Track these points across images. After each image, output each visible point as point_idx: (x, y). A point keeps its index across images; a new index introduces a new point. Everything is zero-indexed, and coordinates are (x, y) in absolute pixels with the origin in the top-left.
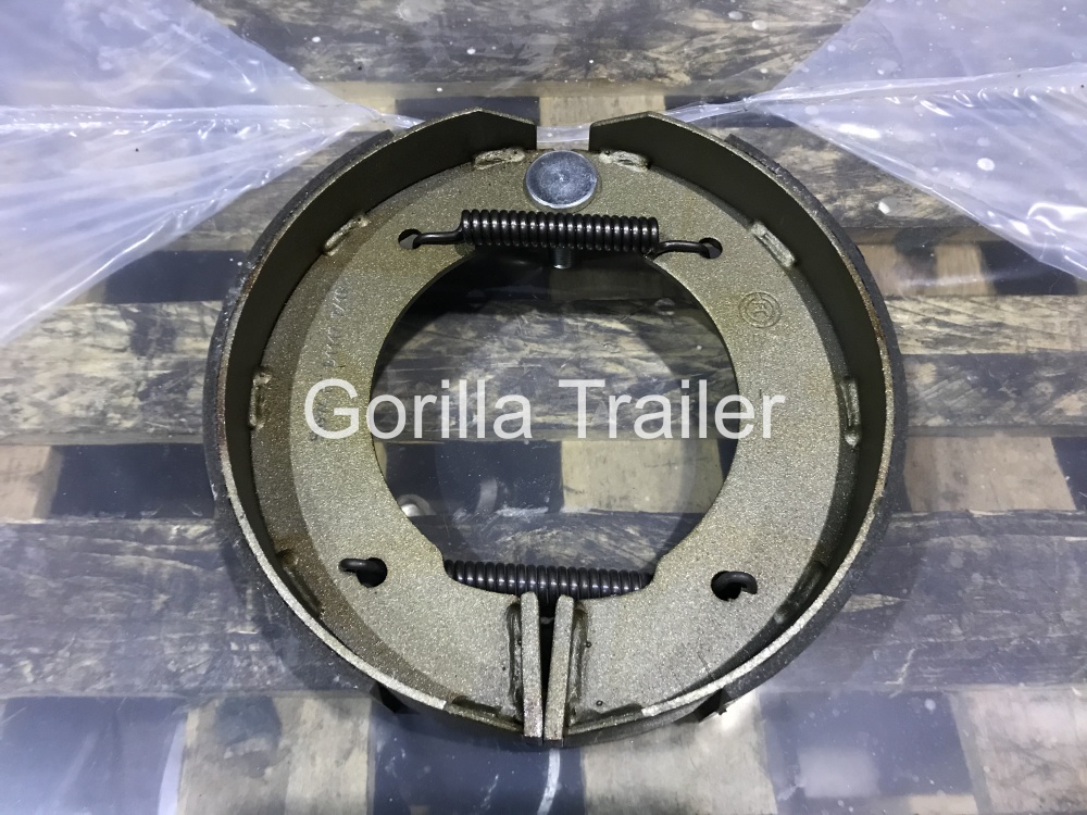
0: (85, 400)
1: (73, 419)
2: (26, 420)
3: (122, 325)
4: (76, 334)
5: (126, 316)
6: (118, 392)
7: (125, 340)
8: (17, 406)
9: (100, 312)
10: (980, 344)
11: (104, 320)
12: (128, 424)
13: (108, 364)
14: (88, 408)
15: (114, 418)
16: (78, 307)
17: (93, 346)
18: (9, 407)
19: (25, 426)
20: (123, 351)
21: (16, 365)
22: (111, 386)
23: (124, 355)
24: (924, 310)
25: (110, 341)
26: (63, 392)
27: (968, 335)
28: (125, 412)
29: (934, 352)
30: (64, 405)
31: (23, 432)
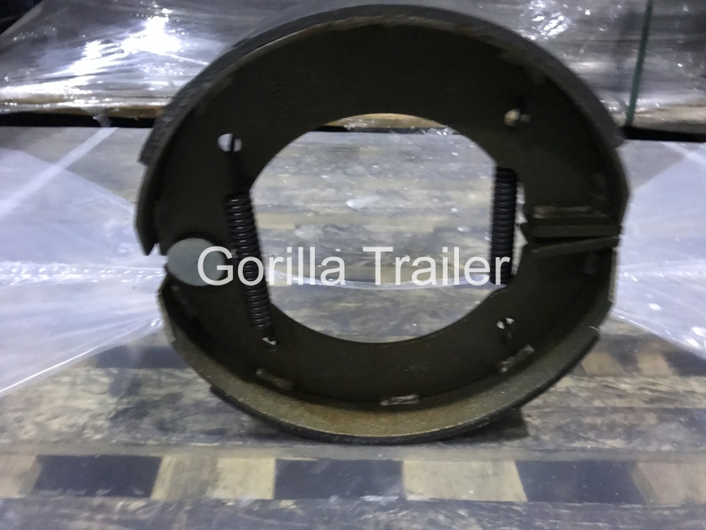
0: (71, 421)
1: (58, 433)
2: (25, 433)
3: (106, 380)
4: (73, 384)
5: (109, 375)
6: (95, 417)
7: (105, 388)
8: (22, 424)
9: (92, 372)
10: (681, 403)
11: (94, 377)
12: (98, 437)
13: (91, 401)
14: (71, 426)
15: (88, 433)
16: (78, 369)
17: (83, 391)
18: (16, 425)
19: (26, 437)
20: (104, 393)
21: (28, 400)
22: (91, 413)
23: (103, 396)
24: (639, 383)
25: (95, 388)
26: (56, 417)
27: (672, 397)
28: (97, 430)
29: (652, 406)
30: (55, 425)
31: (23, 442)
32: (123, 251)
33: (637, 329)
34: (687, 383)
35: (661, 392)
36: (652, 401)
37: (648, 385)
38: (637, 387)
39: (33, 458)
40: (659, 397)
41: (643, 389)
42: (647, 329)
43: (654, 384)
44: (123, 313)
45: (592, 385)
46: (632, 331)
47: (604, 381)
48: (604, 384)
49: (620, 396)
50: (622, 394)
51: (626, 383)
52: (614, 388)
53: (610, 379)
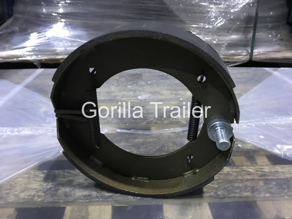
0: (28, 194)
1: (24, 199)
2: (11, 199)
3: (42, 175)
4: (29, 178)
5: (43, 173)
6: (38, 191)
7: (42, 179)
8: (9, 195)
9: (37, 172)
10: (273, 176)
11: (38, 174)
12: (40, 200)
13: (37, 185)
14: (29, 196)
15: (36, 198)
16: (31, 171)
17: (33, 180)
18: (7, 196)
19: (10, 201)
20: (41, 181)
21: (11, 185)
22: (36, 190)
23: (42, 182)
24: (256, 169)
25: (38, 179)
26: (23, 192)
27: (270, 174)
28: (39, 197)
29: (262, 178)
30: (22, 195)
31: (9, 203)
32: (48, 121)
33: (255, 146)
34: (276, 168)
35: (265, 172)
36: (261, 176)
37: (260, 169)
38: (255, 170)
39: (14, 209)
40: (264, 174)
41: (258, 171)
42: (259, 146)
43: (262, 169)
44: (48, 147)
45: (238, 170)
46: (253, 147)
47: (243, 168)
48: (242, 169)
49: (249, 174)
50: (249, 173)
51: (251, 169)
52: (246, 171)
53: (245, 168)
